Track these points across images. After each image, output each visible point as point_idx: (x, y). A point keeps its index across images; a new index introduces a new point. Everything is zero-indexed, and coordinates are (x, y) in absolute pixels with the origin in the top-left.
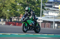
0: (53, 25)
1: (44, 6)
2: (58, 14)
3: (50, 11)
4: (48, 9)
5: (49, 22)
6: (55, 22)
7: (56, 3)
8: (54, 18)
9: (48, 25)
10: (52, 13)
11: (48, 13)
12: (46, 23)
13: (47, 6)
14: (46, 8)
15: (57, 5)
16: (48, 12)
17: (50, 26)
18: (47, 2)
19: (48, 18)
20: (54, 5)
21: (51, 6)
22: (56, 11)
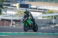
0: (11, 23)
1: (2, 5)
2: (16, 12)
3: (8, 10)
4: (6, 8)
5: (7, 20)
6: (12, 20)
7: (14, 2)
8: (12, 16)
9: (6, 23)
10: (10, 11)
11: (6, 12)
12: (5, 22)
13: (5, 5)
14: (4, 7)
15: (15, 4)
16: (7, 10)
17: (8, 24)
18: (5, 1)
19: (6, 16)
20: (12, 4)
21: (9, 5)
22: (14, 10)
